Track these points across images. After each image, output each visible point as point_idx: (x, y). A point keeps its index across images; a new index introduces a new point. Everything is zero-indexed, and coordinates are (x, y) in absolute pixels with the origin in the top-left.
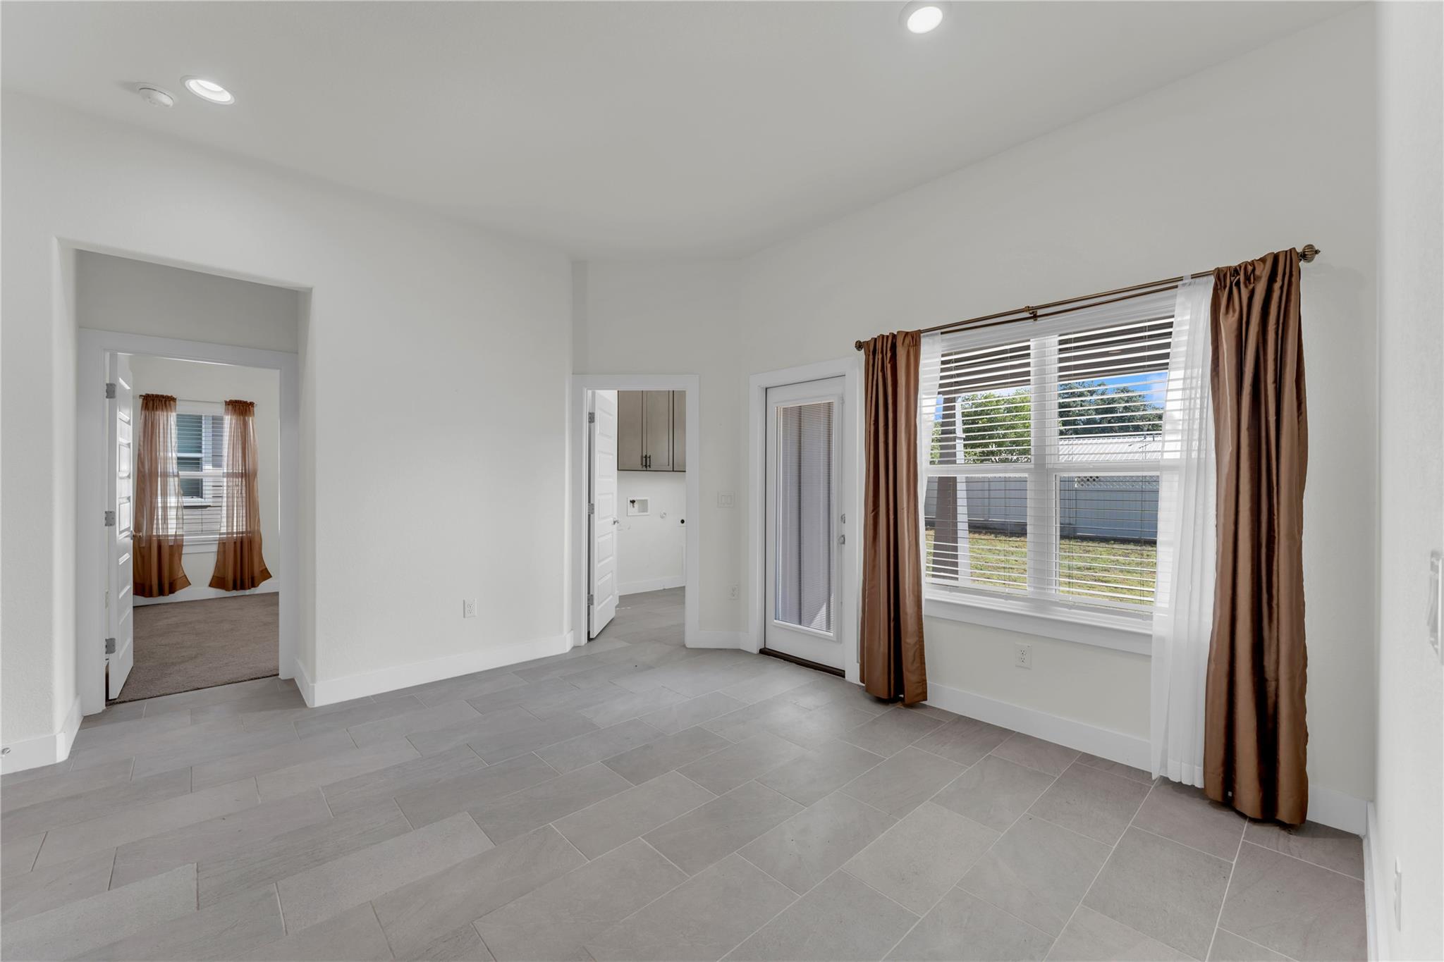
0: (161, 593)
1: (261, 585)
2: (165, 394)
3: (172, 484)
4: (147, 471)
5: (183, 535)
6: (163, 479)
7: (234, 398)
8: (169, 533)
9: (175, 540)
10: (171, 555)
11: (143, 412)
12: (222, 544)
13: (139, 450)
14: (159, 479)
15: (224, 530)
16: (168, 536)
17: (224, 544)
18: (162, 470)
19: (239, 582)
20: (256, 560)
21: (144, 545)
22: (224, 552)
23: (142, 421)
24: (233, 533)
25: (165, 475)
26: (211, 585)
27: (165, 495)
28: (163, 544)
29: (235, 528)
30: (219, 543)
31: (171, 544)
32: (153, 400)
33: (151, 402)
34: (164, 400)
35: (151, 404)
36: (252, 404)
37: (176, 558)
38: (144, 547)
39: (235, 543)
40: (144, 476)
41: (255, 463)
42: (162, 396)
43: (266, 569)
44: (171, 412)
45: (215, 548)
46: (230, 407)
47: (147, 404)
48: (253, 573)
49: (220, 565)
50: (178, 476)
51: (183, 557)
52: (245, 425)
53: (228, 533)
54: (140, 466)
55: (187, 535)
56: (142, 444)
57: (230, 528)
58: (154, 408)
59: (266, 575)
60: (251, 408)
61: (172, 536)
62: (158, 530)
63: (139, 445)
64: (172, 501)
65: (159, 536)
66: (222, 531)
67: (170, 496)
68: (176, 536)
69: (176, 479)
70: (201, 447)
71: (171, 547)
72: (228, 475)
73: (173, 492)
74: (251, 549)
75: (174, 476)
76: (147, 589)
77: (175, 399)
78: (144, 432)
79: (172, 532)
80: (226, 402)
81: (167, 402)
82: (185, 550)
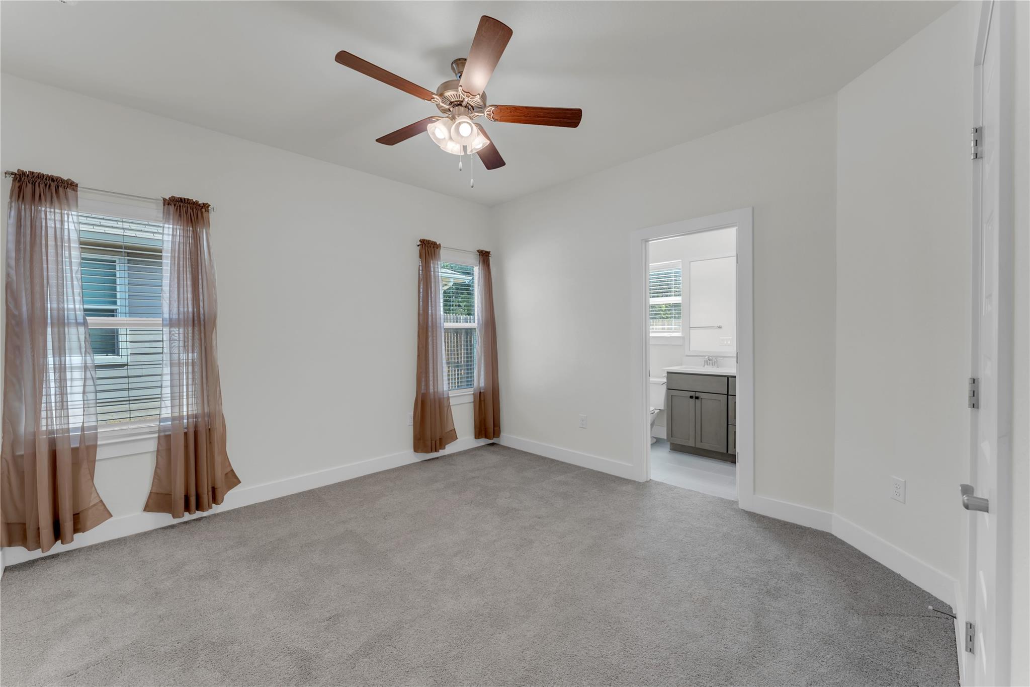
0: (58, 534)
1: (226, 497)
2: (55, 173)
3: (74, 337)
4: (25, 316)
5: (96, 428)
6: (56, 330)
7: (179, 194)
8: (71, 426)
9: (82, 438)
10: (76, 464)
11: (13, 204)
12: (165, 440)
13: (8, 275)
14: (49, 330)
15: (166, 413)
16: (68, 430)
17: (168, 437)
18: (55, 313)
19: (193, 500)
20: (218, 459)
21: (20, 452)
22: (169, 450)
23: (13, 221)
24: (181, 418)
25: (61, 322)
26: (147, 508)
27: (60, 350)
28: (59, 447)
29: (185, 409)
30: (159, 437)
31: (75, 445)
32: (34, 184)
33: (30, 186)
34: (53, 185)
35: (28, 190)
36: (206, 206)
37: (84, 470)
38: (22, 456)
39: (186, 434)
40: (19, 323)
41: (213, 302)
42: (52, 179)
43: (232, 470)
44: (70, 209)
45: (152, 446)
46: (172, 208)
47: (20, 188)
48: (214, 481)
49: (162, 474)
50: (85, 324)
51: (98, 466)
52: (197, 239)
53: (173, 419)
54: (12, 306)
55: (103, 426)
56: (13, 263)
57: (176, 409)
58: (37, 198)
59: (233, 480)
60: (205, 214)
61: (75, 429)
62: (50, 421)
63: (8, 266)
64: (75, 360)
65: (52, 432)
66: (162, 416)
67: (70, 354)
68: (83, 429)
69: (82, 330)
70: (115, 296)
71: (75, 451)
72: (171, 323)
73: (75, 345)
74: (210, 442)
75: (77, 324)
76: (31, 534)
77: (77, 186)
78: (18, 242)
79: (76, 419)
80: (164, 200)
81: (61, 190)
82: (100, 454)
